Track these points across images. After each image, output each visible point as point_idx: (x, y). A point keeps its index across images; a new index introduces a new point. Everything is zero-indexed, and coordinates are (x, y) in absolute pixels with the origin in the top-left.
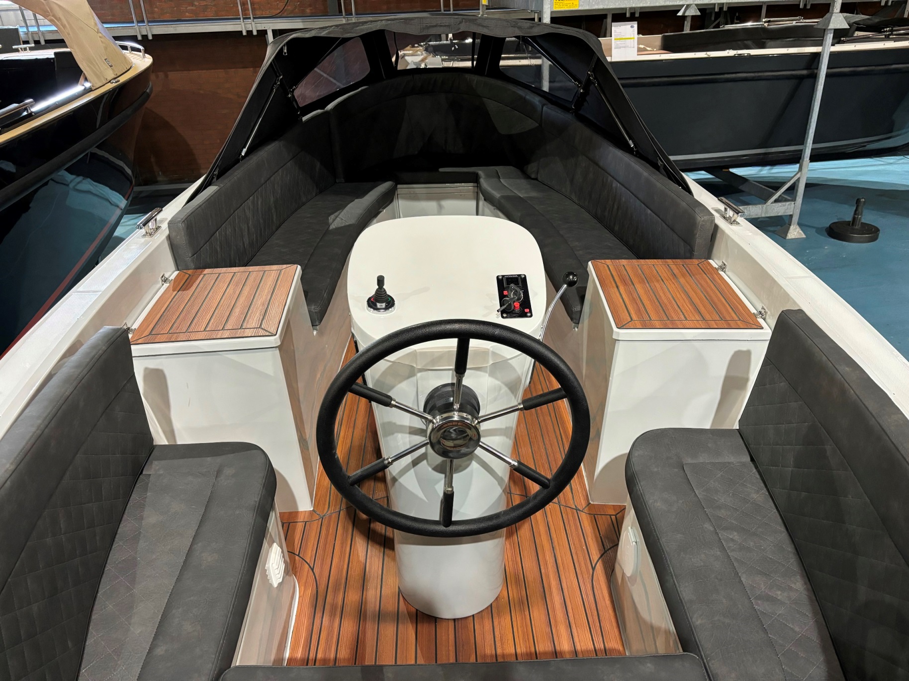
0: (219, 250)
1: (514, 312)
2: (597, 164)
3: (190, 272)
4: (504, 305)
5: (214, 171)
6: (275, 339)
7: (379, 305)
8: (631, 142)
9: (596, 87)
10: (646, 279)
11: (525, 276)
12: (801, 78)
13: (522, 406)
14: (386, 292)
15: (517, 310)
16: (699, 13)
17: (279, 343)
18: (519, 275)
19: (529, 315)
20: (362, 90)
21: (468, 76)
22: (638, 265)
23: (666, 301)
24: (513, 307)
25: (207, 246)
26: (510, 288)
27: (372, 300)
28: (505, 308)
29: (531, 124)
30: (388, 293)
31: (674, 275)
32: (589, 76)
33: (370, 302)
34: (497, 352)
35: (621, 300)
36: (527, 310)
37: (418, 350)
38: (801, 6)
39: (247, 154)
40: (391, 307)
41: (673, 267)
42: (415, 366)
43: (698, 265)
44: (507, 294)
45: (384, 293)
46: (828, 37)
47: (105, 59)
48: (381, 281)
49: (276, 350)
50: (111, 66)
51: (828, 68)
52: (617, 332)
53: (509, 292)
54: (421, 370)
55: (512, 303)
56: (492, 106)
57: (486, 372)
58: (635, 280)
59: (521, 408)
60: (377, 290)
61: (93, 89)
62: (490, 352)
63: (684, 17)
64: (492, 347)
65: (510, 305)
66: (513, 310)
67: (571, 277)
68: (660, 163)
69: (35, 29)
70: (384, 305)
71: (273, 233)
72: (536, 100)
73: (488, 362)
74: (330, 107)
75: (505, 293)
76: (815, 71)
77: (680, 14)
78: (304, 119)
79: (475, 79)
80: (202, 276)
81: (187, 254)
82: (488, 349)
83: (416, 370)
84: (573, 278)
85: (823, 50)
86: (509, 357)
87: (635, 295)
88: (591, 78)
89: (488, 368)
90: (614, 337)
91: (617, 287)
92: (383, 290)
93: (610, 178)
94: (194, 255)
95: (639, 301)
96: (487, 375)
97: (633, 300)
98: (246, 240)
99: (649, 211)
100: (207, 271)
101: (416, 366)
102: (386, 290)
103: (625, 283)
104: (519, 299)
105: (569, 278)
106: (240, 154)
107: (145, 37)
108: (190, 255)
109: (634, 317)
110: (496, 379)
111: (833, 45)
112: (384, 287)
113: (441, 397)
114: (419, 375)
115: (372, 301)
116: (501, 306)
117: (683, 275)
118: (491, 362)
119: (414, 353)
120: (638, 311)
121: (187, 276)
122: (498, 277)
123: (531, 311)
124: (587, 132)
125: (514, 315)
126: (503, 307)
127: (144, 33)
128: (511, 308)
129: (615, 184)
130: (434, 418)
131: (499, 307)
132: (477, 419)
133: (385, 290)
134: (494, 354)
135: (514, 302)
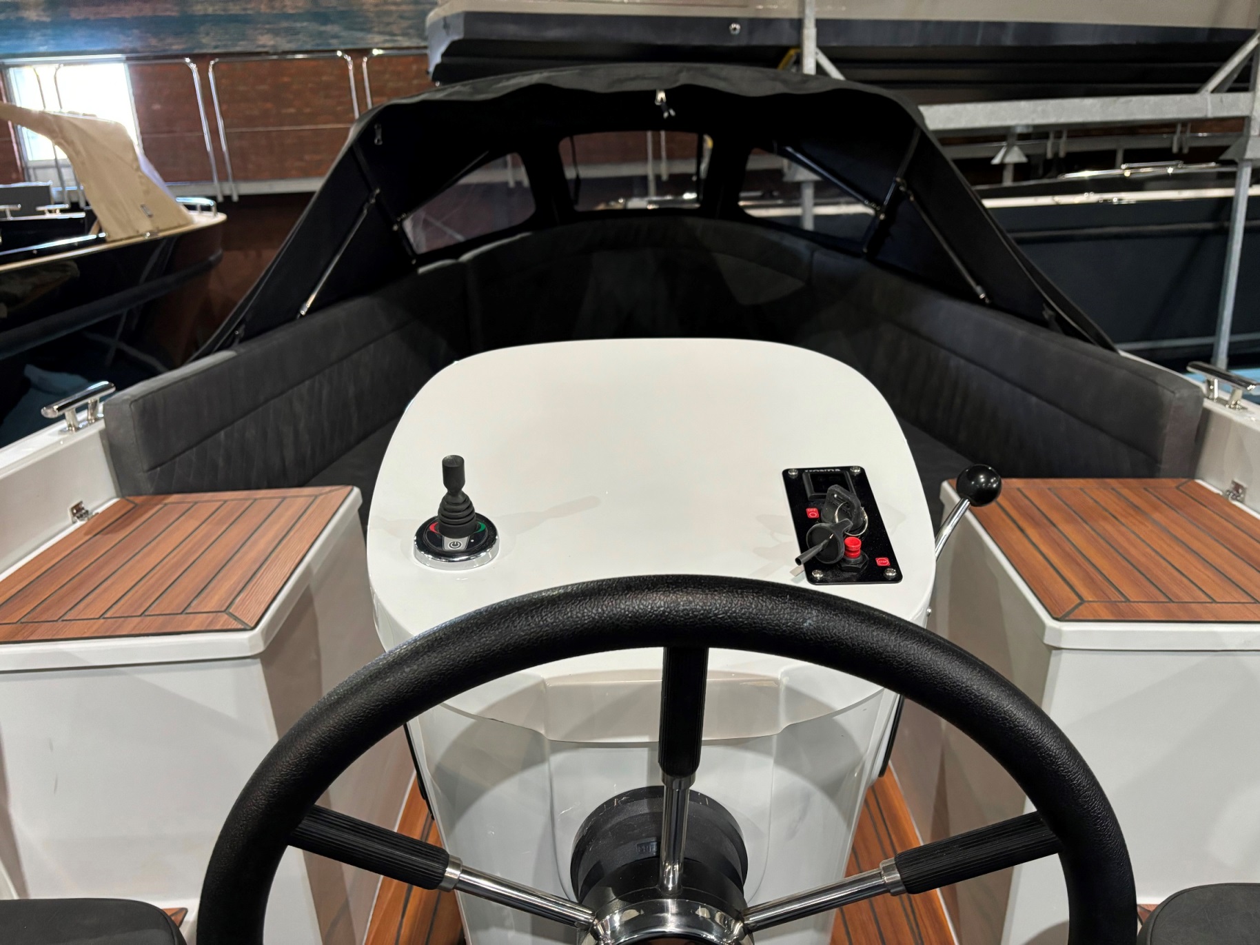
0: (221, 463)
1: (844, 565)
2: (915, 332)
3: (139, 500)
4: (812, 545)
5: (236, 329)
6: (250, 639)
7: (448, 544)
8: (978, 289)
9: (911, 203)
10: (1080, 516)
11: (863, 470)
12: (1204, 234)
13: (896, 876)
14: (470, 505)
15: (855, 559)
16: (1024, 159)
17: (260, 648)
18: (848, 468)
19: (891, 574)
20: (522, 239)
21: (690, 221)
22: (1049, 489)
23: (1143, 560)
24: (843, 550)
25: (192, 454)
26: (827, 498)
27: (432, 528)
28: (818, 554)
29: (791, 285)
30: (479, 509)
31: (1136, 508)
32: (898, 185)
33: (425, 536)
34: (804, 689)
35: (1040, 558)
36: (882, 561)
37: (550, 679)
38: (1175, 150)
39: (310, 311)
40: (483, 549)
41: (1125, 492)
42: (542, 732)
43: (1177, 488)
44: (816, 515)
45: (465, 506)
46: (1244, 174)
47: (142, 206)
48: (453, 471)
49: (255, 664)
50: (150, 216)
51: (1248, 218)
52: (1053, 629)
53: (826, 509)
54: (558, 747)
55: (840, 539)
56: (726, 263)
57: (767, 753)
58: (1055, 517)
59: (895, 884)
60: (444, 499)
61: (108, 240)
62: (782, 688)
63: (1002, 166)
64: (786, 673)
65: (833, 544)
66: (844, 560)
67: (982, 479)
68: (1047, 314)
69: (75, 188)
70: (463, 543)
71: (349, 448)
72: (801, 245)
73: (774, 721)
74: (466, 257)
75: (812, 512)
76: (1226, 224)
77: (996, 161)
78: (422, 270)
79: (699, 224)
80: (159, 506)
81: (140, 467)
82: (776, 681)
83: (547, 747)
84: (988, 481)
85: (1237, 193)
86: (839, 707)
87: (1068, 548)
88: (902, 189)
89: (775, 740)
90: (1048, 640)
91: (1022, 530)
92: (461, 499)
93: (943, 353)
94: (155, 467)
95: (1080, 559)
96: (771, 761)
97: (1067, 557)
98: (289, 454)
99: (1034, 400)
100: (175, 498)
101: (547, 731)
102: (472, 499)
103: (1036, 524)
104: (856, 529)
105: (977, 481)
106: (298, 311)
107: (228, 198)
108: (146, 467)
109: (1087, 595)
110: (796, 769)
111: (1251, 185)
112: (464, 489)
113: (624, 834)
114: (557, 759)
115: (431, 534)
116: (803, 548)
117: (1156, 508)
118: (784, 724)
119: (539, 691)
120: (1090, 581)
121: (131, 506)
122: (786, 474)
123: (894, 564)
124: (894, 282)
125: (847, 575)
126: (812, 552)
127: (227, 192)
128: (837, 554)
129: (955, 362)
130: (599, 915)
131: (798, 553)
132: (739, 918)
133: (467, 499)
134: (795, 695)
135: (845, 536)
